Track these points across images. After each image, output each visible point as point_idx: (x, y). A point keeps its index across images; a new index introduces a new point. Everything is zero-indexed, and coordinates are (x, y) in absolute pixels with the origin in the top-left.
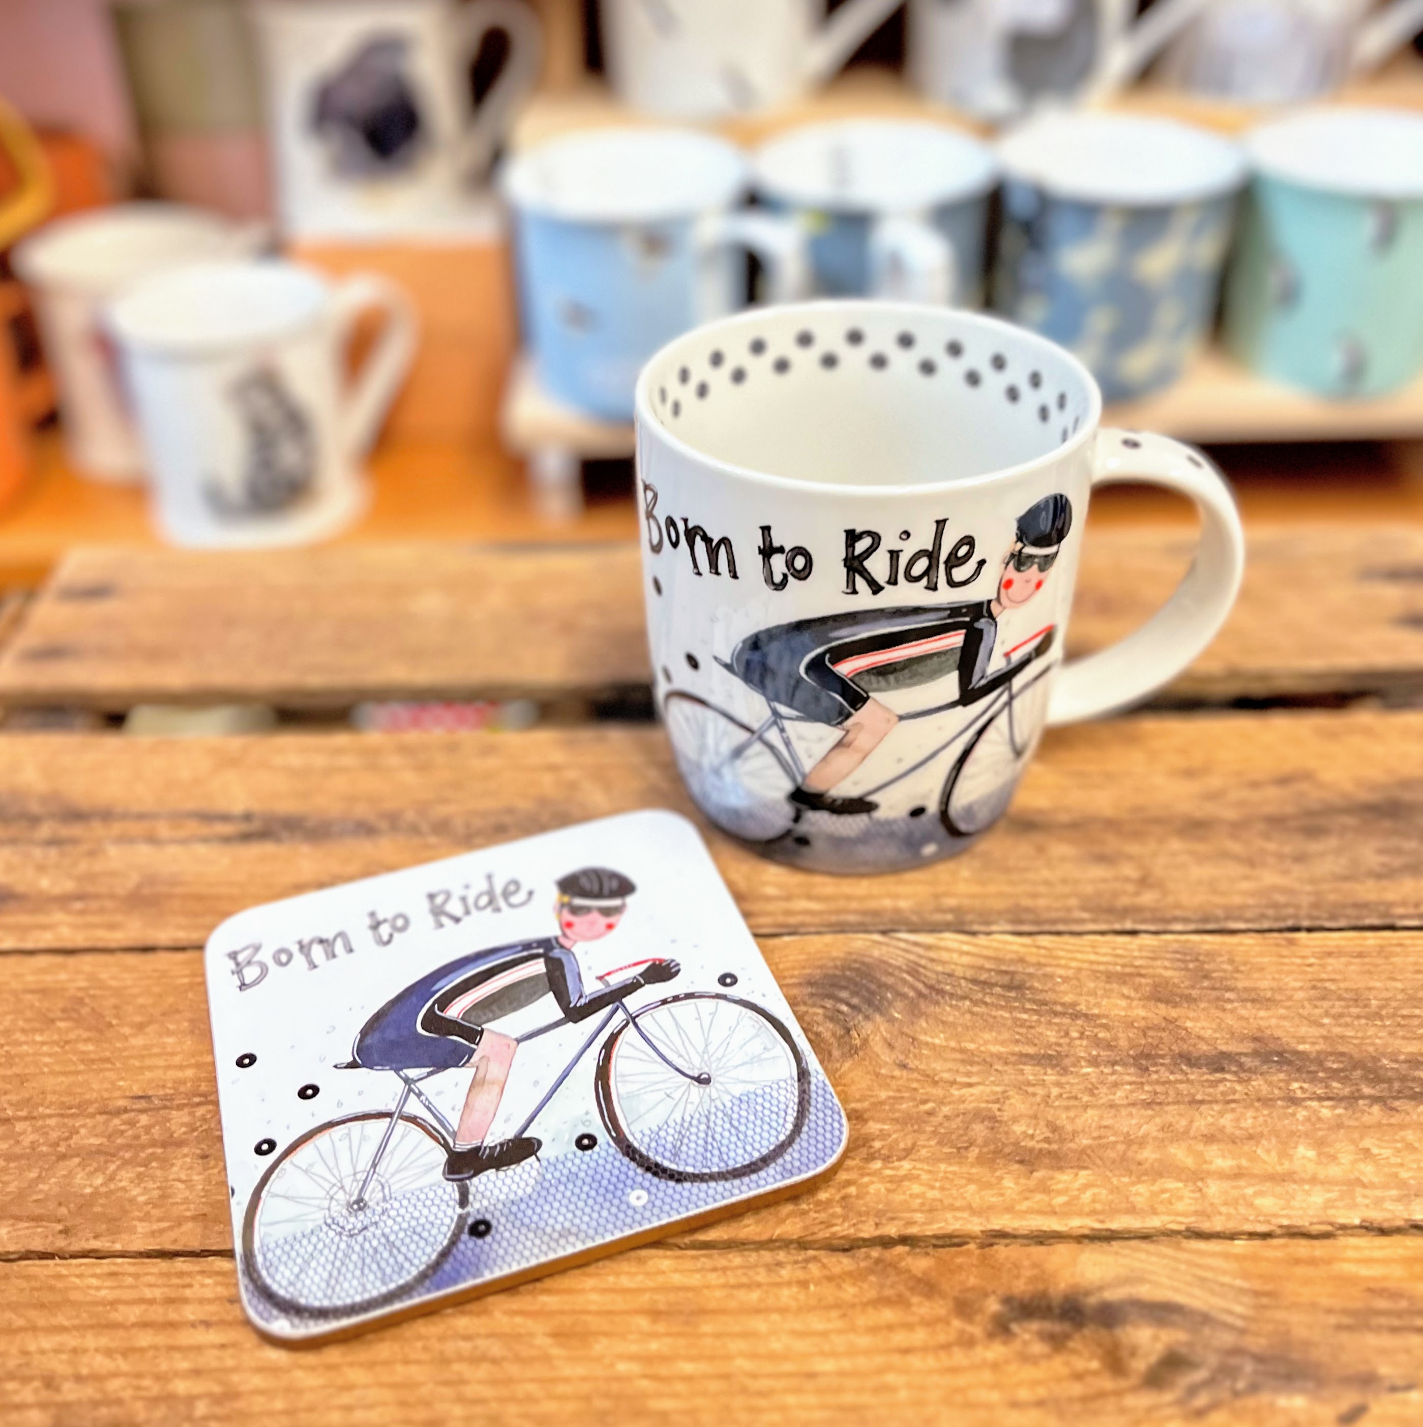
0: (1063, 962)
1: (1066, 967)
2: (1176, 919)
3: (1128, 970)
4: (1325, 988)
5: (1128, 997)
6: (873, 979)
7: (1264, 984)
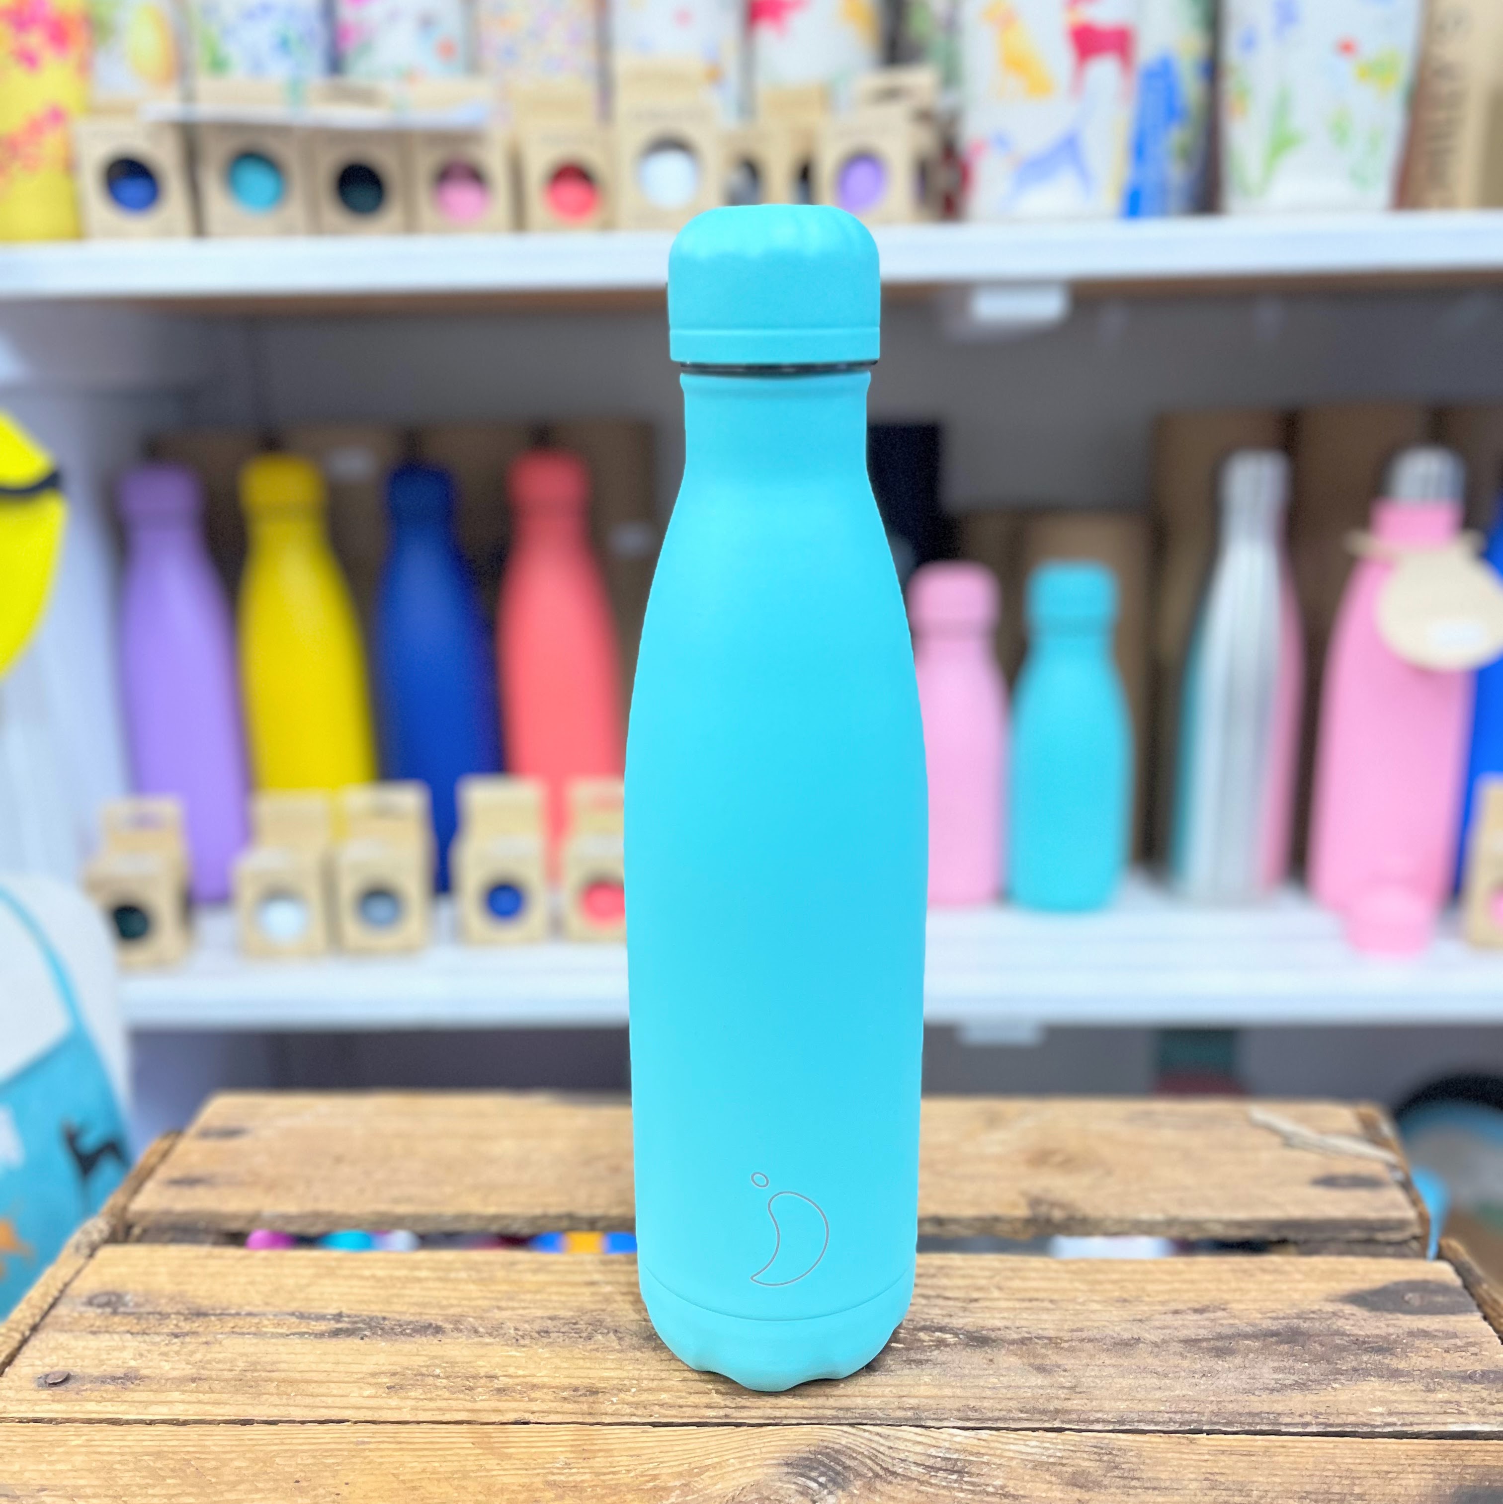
0: (999, 1452)
1: (1001, 1456)
2: (1098, 1421)
3: (1051, 1460)
4: (1216, 1481)
5: (1050, 1482)
6: (839, 1462)
7: (1163, 1476)
